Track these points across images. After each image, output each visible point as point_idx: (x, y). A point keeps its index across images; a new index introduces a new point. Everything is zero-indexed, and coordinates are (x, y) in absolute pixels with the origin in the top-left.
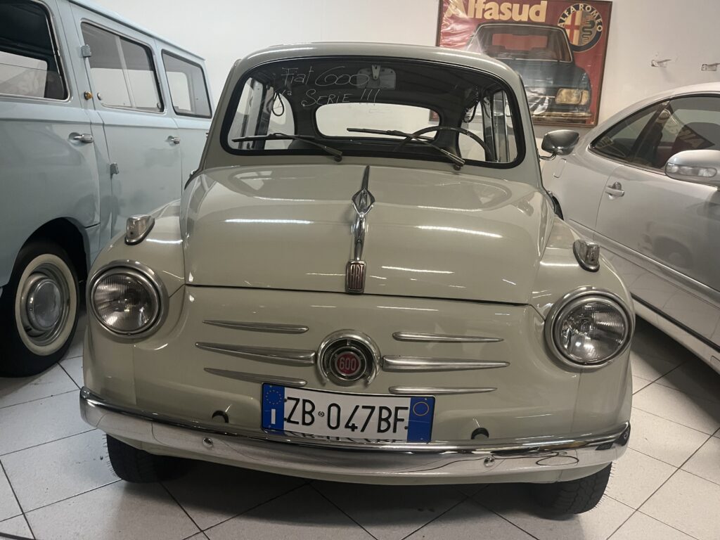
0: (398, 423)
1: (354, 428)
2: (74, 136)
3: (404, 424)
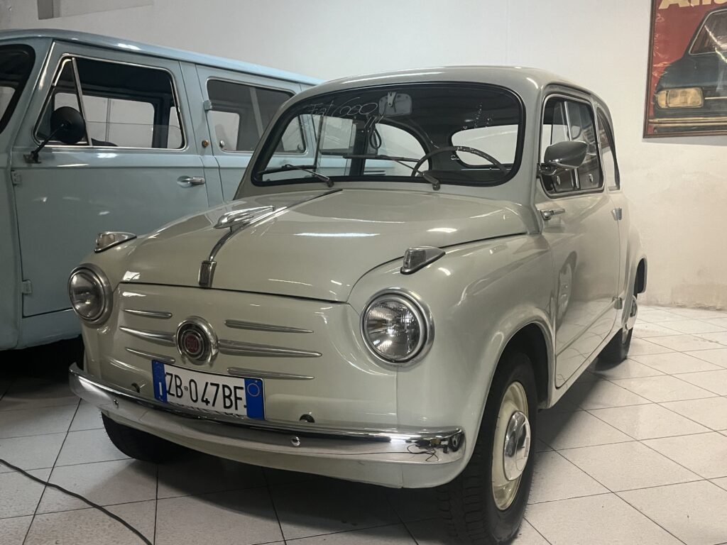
0: (238, 401)
1: (207, 402)
2: (183, 179)
3: (242, 404)
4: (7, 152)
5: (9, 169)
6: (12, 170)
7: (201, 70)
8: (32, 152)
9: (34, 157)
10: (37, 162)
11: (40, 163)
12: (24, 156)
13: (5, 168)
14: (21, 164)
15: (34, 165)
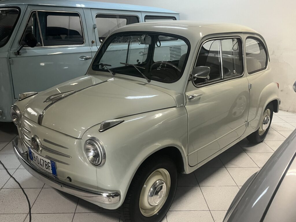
1: (41, 165)
2: (82, 57)
3: (50, 168)
4: (8, 51)
5: (8, 58)
6: (10, 58)
7: (93, 11)
8: (17, 51)
9: (18, 53)
10: (19, 55)
11: (21, 55)
12: (15, 52)
13: (7, 58)
14: (13, 56)
15: (18, 56)
